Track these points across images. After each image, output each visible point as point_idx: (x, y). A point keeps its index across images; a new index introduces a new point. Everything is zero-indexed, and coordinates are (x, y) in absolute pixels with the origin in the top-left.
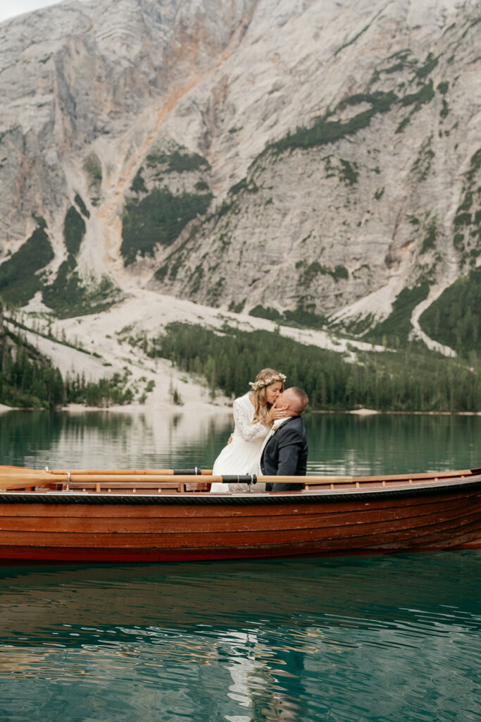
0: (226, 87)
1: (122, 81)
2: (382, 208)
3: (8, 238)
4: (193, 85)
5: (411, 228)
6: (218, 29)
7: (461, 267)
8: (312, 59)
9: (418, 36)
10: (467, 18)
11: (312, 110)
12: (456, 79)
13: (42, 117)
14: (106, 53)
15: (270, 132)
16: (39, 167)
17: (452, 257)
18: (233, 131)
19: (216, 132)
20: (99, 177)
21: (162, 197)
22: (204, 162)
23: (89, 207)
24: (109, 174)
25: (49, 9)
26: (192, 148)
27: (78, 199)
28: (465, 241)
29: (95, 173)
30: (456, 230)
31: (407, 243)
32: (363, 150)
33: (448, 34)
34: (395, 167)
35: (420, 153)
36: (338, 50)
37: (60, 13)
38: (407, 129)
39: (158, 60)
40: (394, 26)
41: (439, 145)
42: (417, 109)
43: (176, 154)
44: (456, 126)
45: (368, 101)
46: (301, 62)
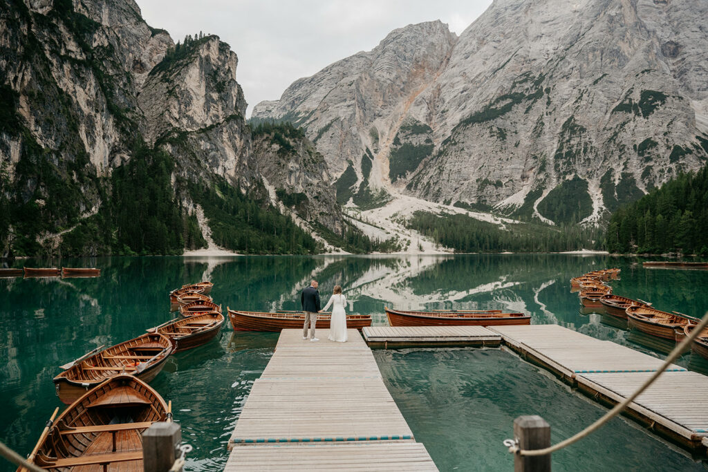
0: (439, 90)
1: (387, 91)
2: (519, 151)
3: (336, 171)
4: (422, 90)
5: (534, 161)
6: (434, 61)
7: (558, 180)
8: (482, 75)
9: (535, 64)
10: (558, 56)
11: (483, 101)
12: (554, 86)
13: (350, 111)
14: (379, 77)
15: (462, 112)
16: (349, 136)
17: (554, 175)
18: (443, 112)
19: (435, 112)
20: (378, 139)
21: (409, 147)
22: (429, 128)
23: (373, 154)
24: (382, 136)
25: (351, 57)
26: (423, 121)
27: (368, 150)
28: (560, 167)
29: (375, 136)
30: (556, 161)
31: (532, 168)
32: (508, 122)
33: (549, 64)
34: (525, 130)
35: (537, 123)
36: (495, 71)
37: (356, 59)
38: (530, 112)
39: (404, 78)
40: (523, 60)
41: (546, 119)
42: (535, 101)
43: (415, 125)
44: (554, 110)
45: (511, 98)
46: (477, 77)
